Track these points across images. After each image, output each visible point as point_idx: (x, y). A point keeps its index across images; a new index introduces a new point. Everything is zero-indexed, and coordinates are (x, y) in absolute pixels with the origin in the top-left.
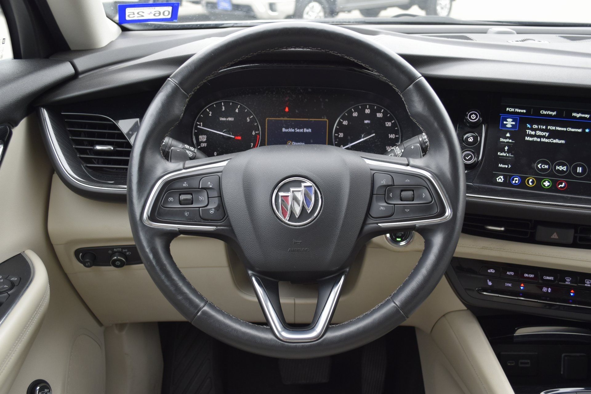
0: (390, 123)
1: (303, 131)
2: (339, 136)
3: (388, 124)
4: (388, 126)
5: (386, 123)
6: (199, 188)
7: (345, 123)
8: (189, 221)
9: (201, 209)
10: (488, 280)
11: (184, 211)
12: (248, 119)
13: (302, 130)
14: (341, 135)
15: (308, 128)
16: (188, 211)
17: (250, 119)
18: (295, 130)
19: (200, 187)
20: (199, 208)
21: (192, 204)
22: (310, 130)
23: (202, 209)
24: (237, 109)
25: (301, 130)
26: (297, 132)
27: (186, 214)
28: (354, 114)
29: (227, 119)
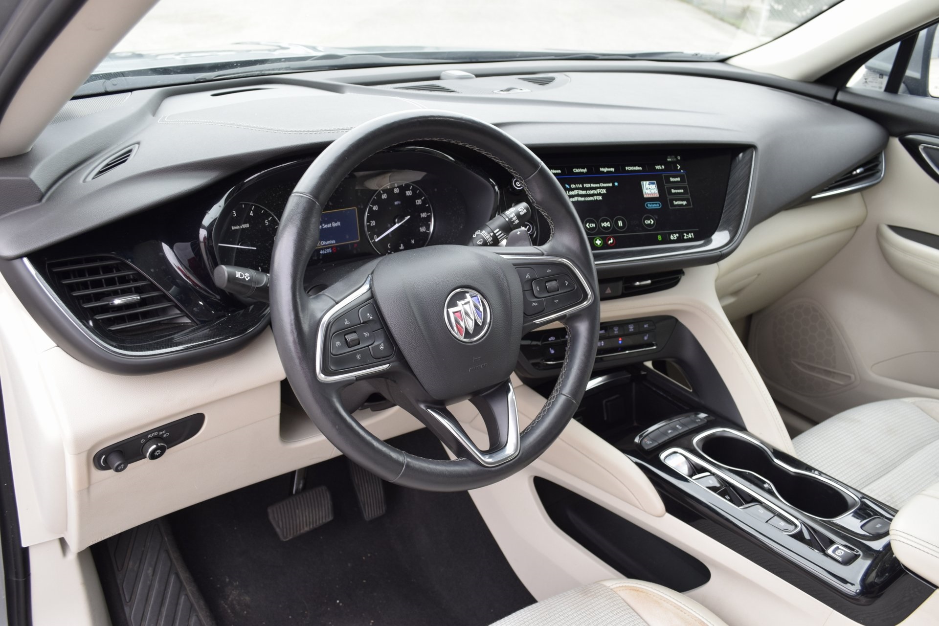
0: (420, 200)
1: (332, 225)
2: (371, 225)
3: (419, 202)
4: (418, 204)
5: (416, 201)
6: (361, 324)
7: (375, 208)
8: (363, 364)
9: (370, 347)
10: (550, 349)
11: (355, 355)
12: (266, 222)
13: (330, 224)
14: (373, 223)
15: (336, 222)
16: (359, 353)
17: (268, 221)
18: (322, 227)
19: (362, 322)
20: (368, 346)
21: (359, 344)
22: (339, 224)
23: (372, 347)
24: (252, 212)
25: (329, 226)
26: (325, 228)
27: (358, 357)
28: (383, 196)
29: (241, 227)
